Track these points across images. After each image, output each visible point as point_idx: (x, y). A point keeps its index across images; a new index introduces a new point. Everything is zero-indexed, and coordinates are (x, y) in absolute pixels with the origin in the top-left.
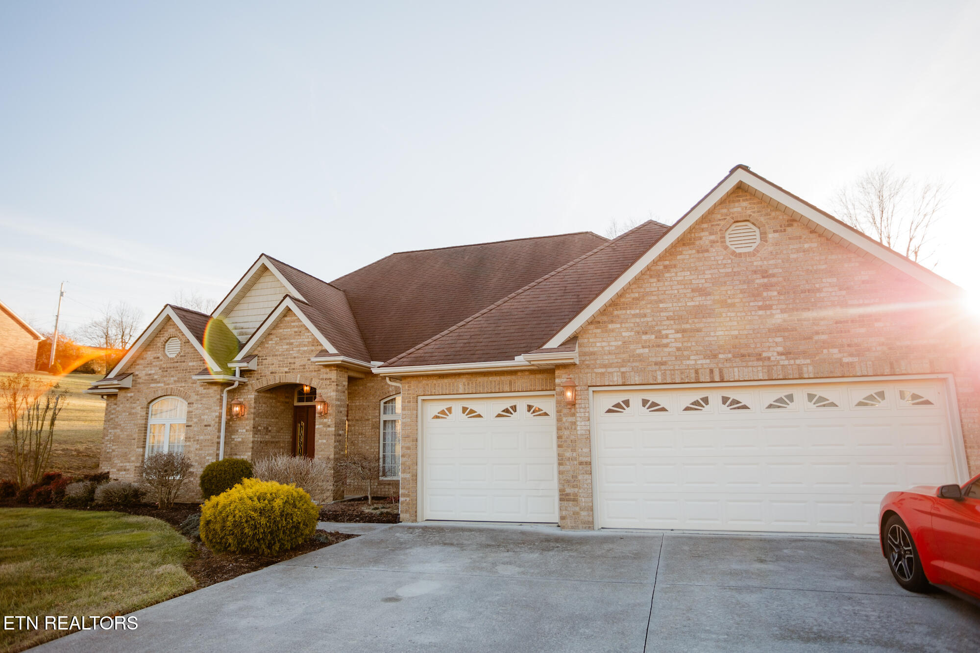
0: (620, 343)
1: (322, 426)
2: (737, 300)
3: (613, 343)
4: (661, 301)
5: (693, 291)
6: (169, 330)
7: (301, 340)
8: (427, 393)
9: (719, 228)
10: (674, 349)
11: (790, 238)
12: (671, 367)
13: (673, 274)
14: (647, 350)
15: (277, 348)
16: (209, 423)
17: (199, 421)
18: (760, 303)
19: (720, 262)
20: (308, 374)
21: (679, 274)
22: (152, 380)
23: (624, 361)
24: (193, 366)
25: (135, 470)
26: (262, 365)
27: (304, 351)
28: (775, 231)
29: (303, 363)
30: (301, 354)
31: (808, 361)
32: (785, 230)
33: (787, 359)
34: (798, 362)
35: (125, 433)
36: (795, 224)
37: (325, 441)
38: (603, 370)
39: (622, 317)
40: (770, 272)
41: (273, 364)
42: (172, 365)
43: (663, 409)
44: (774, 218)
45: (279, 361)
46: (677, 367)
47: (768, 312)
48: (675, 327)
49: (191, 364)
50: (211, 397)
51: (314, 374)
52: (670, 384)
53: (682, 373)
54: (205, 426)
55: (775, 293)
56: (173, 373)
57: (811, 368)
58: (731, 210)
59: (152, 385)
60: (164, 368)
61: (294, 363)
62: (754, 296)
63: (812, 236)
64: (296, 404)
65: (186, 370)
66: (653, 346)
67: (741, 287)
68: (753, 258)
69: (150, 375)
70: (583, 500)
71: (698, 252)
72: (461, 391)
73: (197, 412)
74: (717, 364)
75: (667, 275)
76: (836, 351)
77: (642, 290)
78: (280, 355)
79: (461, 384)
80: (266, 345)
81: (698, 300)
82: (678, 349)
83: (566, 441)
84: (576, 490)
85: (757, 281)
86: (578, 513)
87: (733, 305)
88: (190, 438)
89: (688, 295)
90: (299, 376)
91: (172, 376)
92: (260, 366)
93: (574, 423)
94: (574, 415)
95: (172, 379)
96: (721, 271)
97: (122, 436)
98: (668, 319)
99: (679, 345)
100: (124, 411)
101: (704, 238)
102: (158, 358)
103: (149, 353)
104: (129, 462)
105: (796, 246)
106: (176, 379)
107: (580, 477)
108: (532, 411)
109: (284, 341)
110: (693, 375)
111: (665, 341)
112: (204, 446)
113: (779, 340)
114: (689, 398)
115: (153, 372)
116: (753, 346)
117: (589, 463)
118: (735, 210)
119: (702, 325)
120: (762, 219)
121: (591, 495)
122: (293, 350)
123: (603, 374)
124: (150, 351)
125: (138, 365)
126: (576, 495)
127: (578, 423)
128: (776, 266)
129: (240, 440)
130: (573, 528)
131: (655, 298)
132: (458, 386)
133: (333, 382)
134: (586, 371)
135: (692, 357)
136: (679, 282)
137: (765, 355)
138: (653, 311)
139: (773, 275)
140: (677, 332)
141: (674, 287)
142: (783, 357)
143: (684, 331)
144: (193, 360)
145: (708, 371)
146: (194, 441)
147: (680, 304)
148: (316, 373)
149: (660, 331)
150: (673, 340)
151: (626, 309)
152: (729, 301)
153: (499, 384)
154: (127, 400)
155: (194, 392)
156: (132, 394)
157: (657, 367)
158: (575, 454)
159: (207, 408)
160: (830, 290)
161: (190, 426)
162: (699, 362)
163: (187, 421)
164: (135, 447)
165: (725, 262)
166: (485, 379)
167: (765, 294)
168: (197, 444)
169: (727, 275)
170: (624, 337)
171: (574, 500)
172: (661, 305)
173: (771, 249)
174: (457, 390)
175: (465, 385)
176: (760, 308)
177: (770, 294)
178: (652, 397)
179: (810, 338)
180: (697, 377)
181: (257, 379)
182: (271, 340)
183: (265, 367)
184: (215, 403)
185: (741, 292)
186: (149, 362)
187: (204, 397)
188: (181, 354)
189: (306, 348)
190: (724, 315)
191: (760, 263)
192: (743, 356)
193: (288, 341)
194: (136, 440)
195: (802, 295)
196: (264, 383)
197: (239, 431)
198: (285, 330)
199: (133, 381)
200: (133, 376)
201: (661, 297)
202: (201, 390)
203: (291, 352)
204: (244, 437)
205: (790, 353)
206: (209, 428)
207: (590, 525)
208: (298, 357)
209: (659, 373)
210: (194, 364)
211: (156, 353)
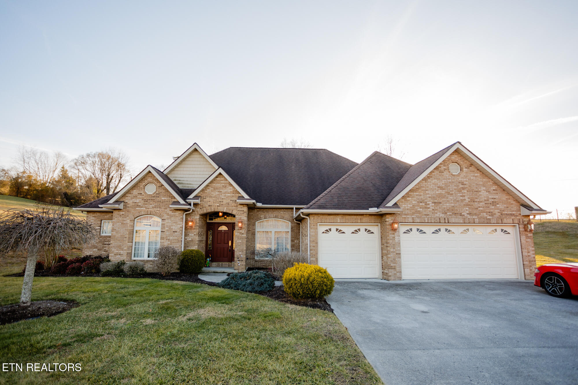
0: (412, 206)
1: (239, 234)
2: (453, 193)
3: (409, 206)
4: (427, 190)
5: (438, 187)
6: (148, 179)
7: (226, 190)
8: (322, 222)
9: (447, 164)
10: (432, 210)
11: (471, 171)
12: (431, 217)
13: (431, 180)
14: (422, 209)
15: (212, 193)
16: (176, 231)
17: (169, 229)
18: (461, 195)
19: (447, 177)
20: (231, 208)
21: (433, 180)
22: (137, 206)
23: (413, 213)
24: (165, 200)
25: (127, 255)
26: (203, 201)
27: (228, 196)
28: (466, 168)
29: (227, 202)
30: (227, 197)
31: (477, 217)
32: (469, 168)
33: (470, 216)
34: (473, 217)
35: (119, 234)
36: (472, 166)
37: (240, 241)
38: (405, 216)
39: (412, 195)
40: (464, 183)
41: (210, 201)
42: (150, 198)
43: (425, 233)
44: (465, 163)
45: (213, 200)
46: (433, 217)
47: (464, 198)
48: (432, 201)
49: (163, 198)
50: (177, 217)
51: (234, 207)
52: (429, 223)
53: (434, 219)
54: (173, 232)
55: (466, 191)
56: (151, 203)
57: (477, 220)
58: (451, 158)
59: (137, 209)
60: (145, 200)
61: (223, 202)
62: (459, 191)
63: (478, 171)
64: (208, 221)
65: (160, 201)
66: (424, 208)
67: (455, 187)
68: (459, 177)
69: (136, 203)
70: (398, 269)
71: (440, 172)
72: (339, 221)
73: (168, 224)
74: (447, 216)
75: (429, 180)
76: (485, 214)
77: (420, 185)
78: (214, 197)
79: (338, 218)
80: (206, 192)
81: (440, 191)
82: (433, 210)
83: (391, 245)
84: (395, 265)
85: (460, 186)
86: (396, 274)
87: (452, 194)
88: (164, 238)
89: (436, 189)
90: (225, 208)
91: (151, 204)
92: (202, 202)
93: (394, 237)
94: (394, 234)
95: (151, 206)
96: (448, 181)
97: (117, 236)
98: (429, 197)
99: (433, 208)
100: (118, 222)
101: (442, 167)
102: (141, 194)
103: (134, 190)
104: (122, 250)
105: (473, 174)
106: (153, 206)
107: (397, 259)
108: (367, 231)
109: (216, 190)
110: (438, 220)
111: (428, 206)
112: (173, 243)
113: (467, 209)
114: (434, 229)
115: (138, 201)
116: (459, 210)
117: (400, 254)
118: (453, 158)
119: (441, 201)
120: (462, 163)
121: (400, 267)
122: (221, 195)
123: (405, 218)
124: (135, 189)
125: (127, 197)
126: (395, 266)
127: (396, 237)
128: (466, 181)
129: (190, 239)
130: (394, 280)
131: (425, 189)
132: (337, 219)
133: (245, 212)
134: (399, 216)
135: (438, 213)
136: (433, 184)
137: (463, 214)
138: (424, 194)
139: (465, 184)
140: (433, 203)
141: (431, 185)
142: (469, 215)
143: (435, 203)
144: (164, 196)
145: (443, 218)
146: (167, 239)
147: (433, 192)
148: (235, 207)
149: (426, 202)
150: (431, 206)
151: (414, 192)
152: (451, 193)
153: (356, 219)
154: (120, 216)
155: (166, 214)
156: (124, 213)
157: (425, 216)
158: (394, 250)
159: (175, 223)
160: (483, 192)
161: (164, 232)
162: (441, 215)
163: (161, 229)
164: (127, 242)
165: (449, 177)
166: (350, 217)
167: (463, 191)
168: (169, 241)
169: (450, 182)
170: (413, 203)
171: (394, 269)
172: (427, 192)
173: (465, 174)
174: (337, 221)
175: (340, 219)
176: (461, 196)
177: (464, 191)
178: (421, 228)
179: (477, 209)
180: (440, 221)
181: (200, 209)
182: (209, 189)
183: (205, 203)
184: (179, 220)
185: (455, 190)
186: (135, 196)
187: (172, 217)
188: (157, 193)
189: (229, 195)
190: (449, 198)
191: (461, 179)
192: (456, 214)
193: (219, 190)
194: (127, 238)
195: (475, 193)
196: (205, 211)
197: (190, 235)
198: (217, 184)
199: (124, 205)
200: (124, 203)
201: (427, 189)
202: (171, 213)
203: (220, 196)
204: (193, 238)
205: (471, 214)
206: (176, 233)
207: (400, 278)
208: (225, 199)
209: (426, 219)
210: (166, 198)
211: (139, 191)
